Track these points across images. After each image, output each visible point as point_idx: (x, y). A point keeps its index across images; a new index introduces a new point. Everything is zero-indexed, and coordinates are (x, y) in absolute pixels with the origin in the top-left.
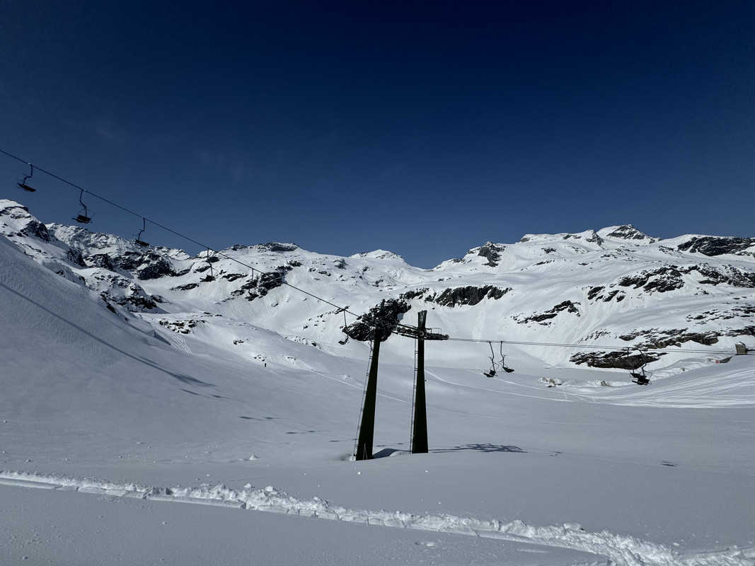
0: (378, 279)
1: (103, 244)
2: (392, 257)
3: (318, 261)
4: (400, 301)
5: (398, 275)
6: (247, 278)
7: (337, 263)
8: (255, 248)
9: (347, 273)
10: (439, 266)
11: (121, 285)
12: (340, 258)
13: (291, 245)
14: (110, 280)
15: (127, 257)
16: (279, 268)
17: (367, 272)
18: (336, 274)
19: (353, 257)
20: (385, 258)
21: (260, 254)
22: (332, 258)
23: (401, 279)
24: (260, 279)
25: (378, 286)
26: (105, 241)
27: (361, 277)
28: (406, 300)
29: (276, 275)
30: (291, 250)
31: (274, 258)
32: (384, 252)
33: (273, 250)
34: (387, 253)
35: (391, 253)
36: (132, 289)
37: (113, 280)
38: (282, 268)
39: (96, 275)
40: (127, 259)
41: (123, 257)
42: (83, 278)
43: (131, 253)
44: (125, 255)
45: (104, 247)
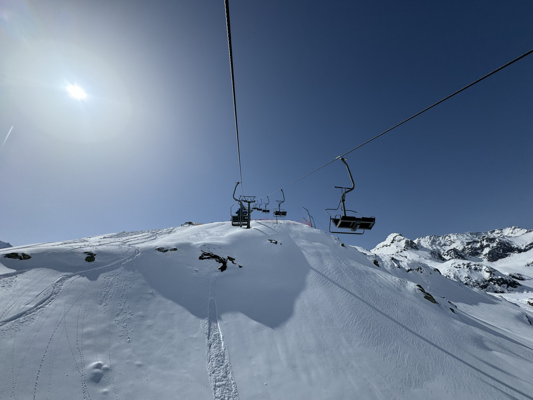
11: (476, 269)
15: (470, 246)
36: (487, 272)
37: (468, 267)
40: (470, 248)
41: (466, 247)
42: (437, 270)
43: (471, 243)
44: (467, 245)
45: (451, 244)
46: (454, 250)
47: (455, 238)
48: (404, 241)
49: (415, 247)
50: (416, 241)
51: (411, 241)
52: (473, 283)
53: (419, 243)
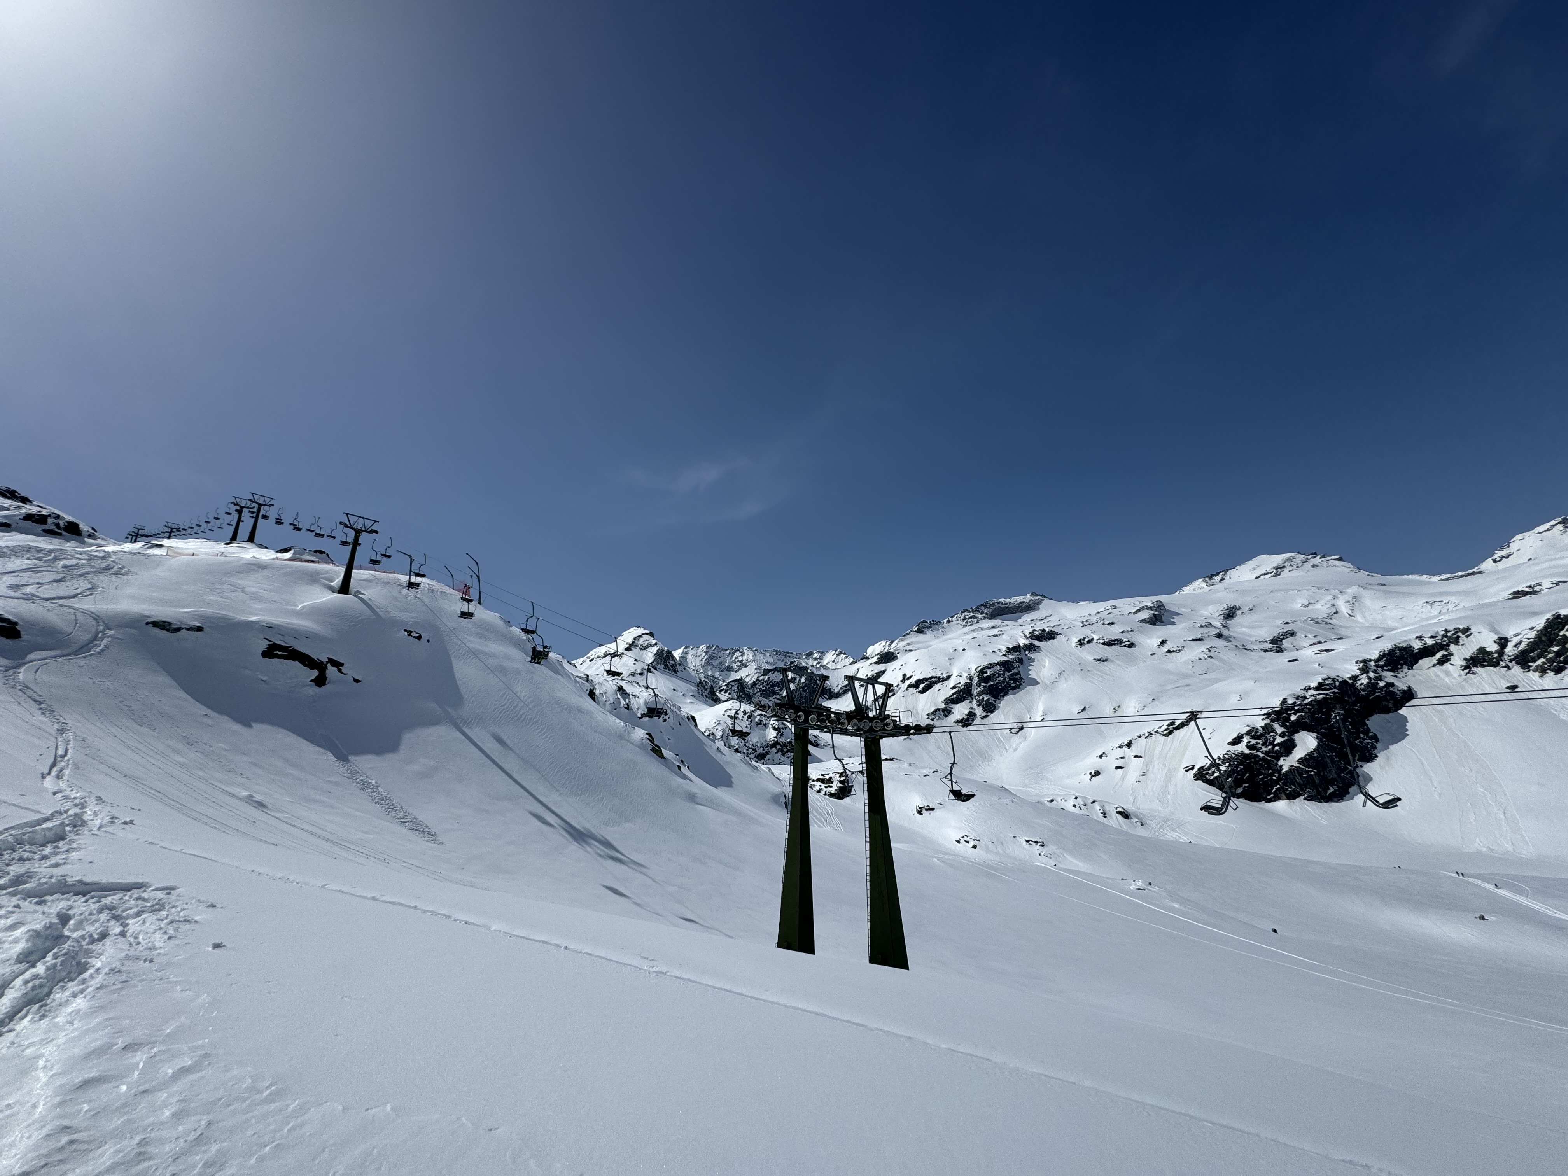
0: (1276, 633)
1: (738, 664)
2: (1308, 565)
3: (1094, 619)
4: (1364, 680)
5: (1344, 609)
6: (952, 682)
7: (1145, 615)
8: (957, 621)
9: (1176, 632)
10: (1499, 554)
11: (760, 723)
12: (1149, 601)
13: (1028, 598)
14: (746, 717)
15: (766, 678)
16: (1010, 650)
17: (1239, 619)
18: (1150, 639)
19: (1188, 590)
20: (1285, 574)
21: (967, 629)
22: (1127, 605)
23: (1359, 618)
24: (976, 680)
25: (1280, 650)
26: (740, 658)
27: (1219, 636)
28: (1389, 676)
29: (1007, 666)
30: (1029, 608)
31: (995, 632)
32: (1278, 559)
33: (992, 617)
34: (1288, 560)
35: (1302, 557)
36: (774, 729)
37: (749, 717)
38: (1016, 649)
39: (728, 713)
40: (766, 682)
41: (761, 678)
42: (693, 718)
43: (770, 671)
44: (763, 675)
45: (740, 669)
46: (740, 682)
47: (751, 657)
48: (655, 649)
49: (673, 666)
50: (677, 654)
51: (669, 652)
52: (749, 748)
53: (683, 657)
